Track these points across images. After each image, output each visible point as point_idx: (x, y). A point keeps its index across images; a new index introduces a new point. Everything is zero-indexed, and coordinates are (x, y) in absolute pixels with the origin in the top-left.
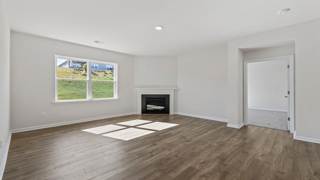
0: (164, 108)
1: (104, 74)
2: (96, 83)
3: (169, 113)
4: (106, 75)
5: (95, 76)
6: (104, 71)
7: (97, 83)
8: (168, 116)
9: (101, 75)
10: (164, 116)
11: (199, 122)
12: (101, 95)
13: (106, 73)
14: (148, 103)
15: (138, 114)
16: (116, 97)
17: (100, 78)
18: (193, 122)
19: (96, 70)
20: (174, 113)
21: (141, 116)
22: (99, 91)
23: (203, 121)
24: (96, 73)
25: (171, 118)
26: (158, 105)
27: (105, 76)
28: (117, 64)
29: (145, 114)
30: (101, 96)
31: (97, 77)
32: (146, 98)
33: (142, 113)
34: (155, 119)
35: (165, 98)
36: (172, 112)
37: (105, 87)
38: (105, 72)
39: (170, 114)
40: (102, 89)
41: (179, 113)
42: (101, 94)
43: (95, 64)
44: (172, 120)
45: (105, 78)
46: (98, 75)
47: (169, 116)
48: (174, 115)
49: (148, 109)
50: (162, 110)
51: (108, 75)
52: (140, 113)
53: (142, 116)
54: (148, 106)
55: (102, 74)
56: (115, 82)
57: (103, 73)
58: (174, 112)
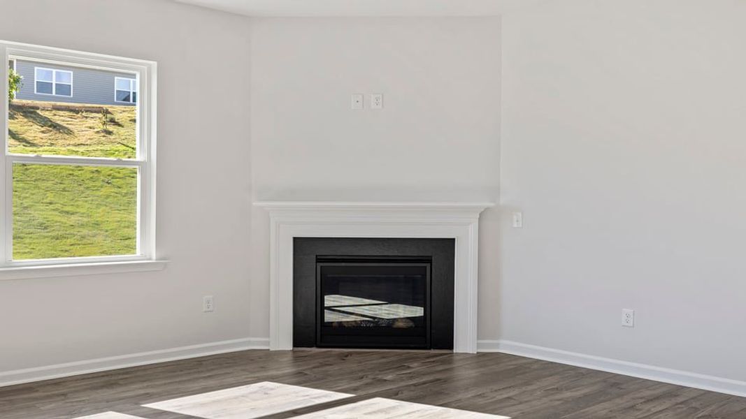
0: (418, 312)
1: (102, 127)
2: (55, 175)
3: (451, 347)
4: (111, 128)
5: (53, 134)
6: (105, 106)
7: (65, 173)
8: (443, 362)
9: (86, 128)
10: (419, 362)
11: (623, 402)
12: (83, 237)
13: (113, 121)
14: (331, 285)
15: (271, 349)
16: (145, 249)
17: (82, 149)
18: (589, 399)
19: (59, 104)
20: (479, 346)
21: (289, 357)
22: (73, 218)
23: (647, 393)
24: (61, 118)
25: (465, 374)
26: (391, 300)
27: (110, 133)
28: (154, 64)
29: (315, 350)
30: (84, 245)
31: (61, 140)
32: (319, 260)
33: (297, 342)
34: (365, 381)
35: (428, 260)
36: (466, 340)
37: (108, 197)
38: (107, 112)
39: (455, 351)
40: (87, 205)
41: (507, 346)
42: (85, 231)
43: (54, 71)
44: (467, 389)
45: (108, 147)
46: (69, 132)
47: (450, 361)
48: (480, 355)
49: (329, 317)
50: (411, 324)
51: (122, 131)
52: (286, 344)
53: (297, 358)
54: (330, 300)
55: (90, 122)
56: (144, 165)
57: (96, 121)
58: (480, 335)
